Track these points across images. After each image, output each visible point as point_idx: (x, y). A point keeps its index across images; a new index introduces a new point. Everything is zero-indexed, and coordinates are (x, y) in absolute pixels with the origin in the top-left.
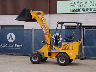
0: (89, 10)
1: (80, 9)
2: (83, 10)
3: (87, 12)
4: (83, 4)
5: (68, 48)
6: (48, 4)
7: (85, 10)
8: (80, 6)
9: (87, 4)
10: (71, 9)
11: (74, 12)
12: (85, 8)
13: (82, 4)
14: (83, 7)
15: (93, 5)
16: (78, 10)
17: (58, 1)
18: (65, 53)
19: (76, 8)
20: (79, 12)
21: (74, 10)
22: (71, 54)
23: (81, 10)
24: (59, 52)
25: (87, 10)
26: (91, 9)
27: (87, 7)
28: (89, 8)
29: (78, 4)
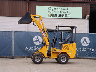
0: (64, 16)
1: (57, 14)
2: (60, 15)
3: (63, 17)
4: (60, 11)
5: (68, 49)
6: (27, 8)
7: (61, 16)
8: (57, 12)
9: (63, 11)
10: (49, 14)
11: (51, 17)
12: (61, 14)
13: (58, 10)
14: (60, 13)
15: (68, 12)
16: (55, 15)
17: (36, 6)
18: (66, 53)
19: (53, 13)
20: (56, 17)
21: (52, 15)
22: (71, 53)
23: (57, 16)
24: (60, 52)
25: (63, 15)
26: (66, 16)
27: (63, 14)
28: (64, 14)
29: (55, 10)
